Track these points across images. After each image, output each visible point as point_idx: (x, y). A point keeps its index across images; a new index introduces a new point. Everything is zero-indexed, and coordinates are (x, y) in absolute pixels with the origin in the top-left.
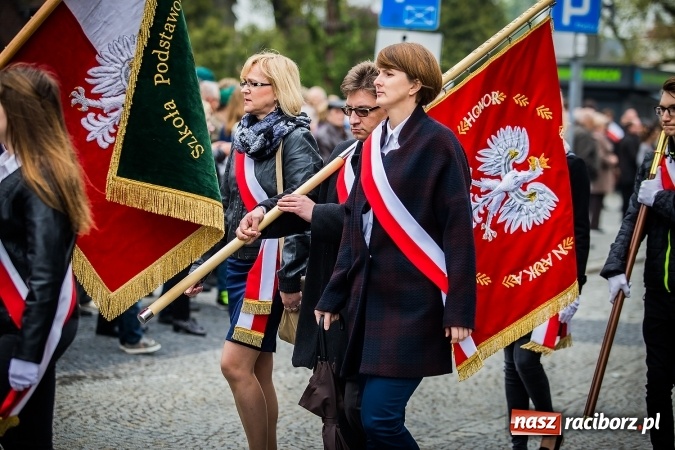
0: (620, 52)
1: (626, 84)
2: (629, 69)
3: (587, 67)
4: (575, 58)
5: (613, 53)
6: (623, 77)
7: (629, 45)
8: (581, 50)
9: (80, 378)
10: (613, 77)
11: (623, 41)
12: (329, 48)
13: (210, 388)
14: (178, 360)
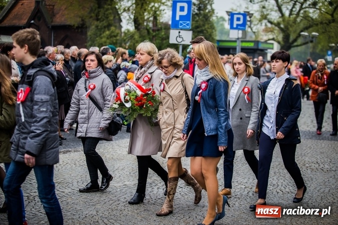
0: (254, 36)
1: (256, 47)
2: (257, 42)
3: (242, 41)
4: (238, 39)
5: (251, 37)
6: (254, 45)
7: (256, 34)
8: (240, 36)
9: (70, 151)
10: (251, 45)
11: (254, 32)
12: (153, 36)
13: (114, 154)
14: (103, 144)
